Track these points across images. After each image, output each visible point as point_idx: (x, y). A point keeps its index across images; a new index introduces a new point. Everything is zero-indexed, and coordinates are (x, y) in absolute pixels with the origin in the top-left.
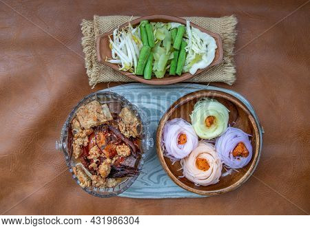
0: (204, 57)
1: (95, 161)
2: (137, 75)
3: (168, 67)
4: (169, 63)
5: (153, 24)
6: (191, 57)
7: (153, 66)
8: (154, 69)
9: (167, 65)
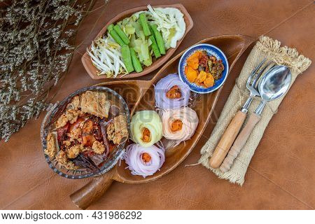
0: (177, 29)
1: (71, 140)
2: (130, 73)
3: (152, 52)
4: (150, 49)
5: (119, 23)
6: (166, 34)
7: (138, 59)
8: (141, 61)
9: (150, 51)
